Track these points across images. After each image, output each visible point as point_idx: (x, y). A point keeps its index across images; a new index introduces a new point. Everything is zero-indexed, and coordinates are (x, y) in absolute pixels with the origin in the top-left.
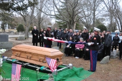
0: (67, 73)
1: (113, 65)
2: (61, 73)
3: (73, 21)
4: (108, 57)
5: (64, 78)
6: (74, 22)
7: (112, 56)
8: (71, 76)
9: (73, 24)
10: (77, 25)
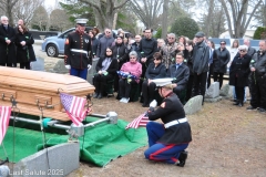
0: (104, 131)
1: (210, 116)
2: (91, 132)
3: (112, 5)
4: (199, 97)
5: (100, 144)
6: (113, 9)
7: (209, 97)
8: (114, 141)
9: (111, 14)
10: (119, 15)
